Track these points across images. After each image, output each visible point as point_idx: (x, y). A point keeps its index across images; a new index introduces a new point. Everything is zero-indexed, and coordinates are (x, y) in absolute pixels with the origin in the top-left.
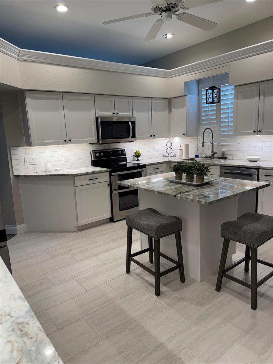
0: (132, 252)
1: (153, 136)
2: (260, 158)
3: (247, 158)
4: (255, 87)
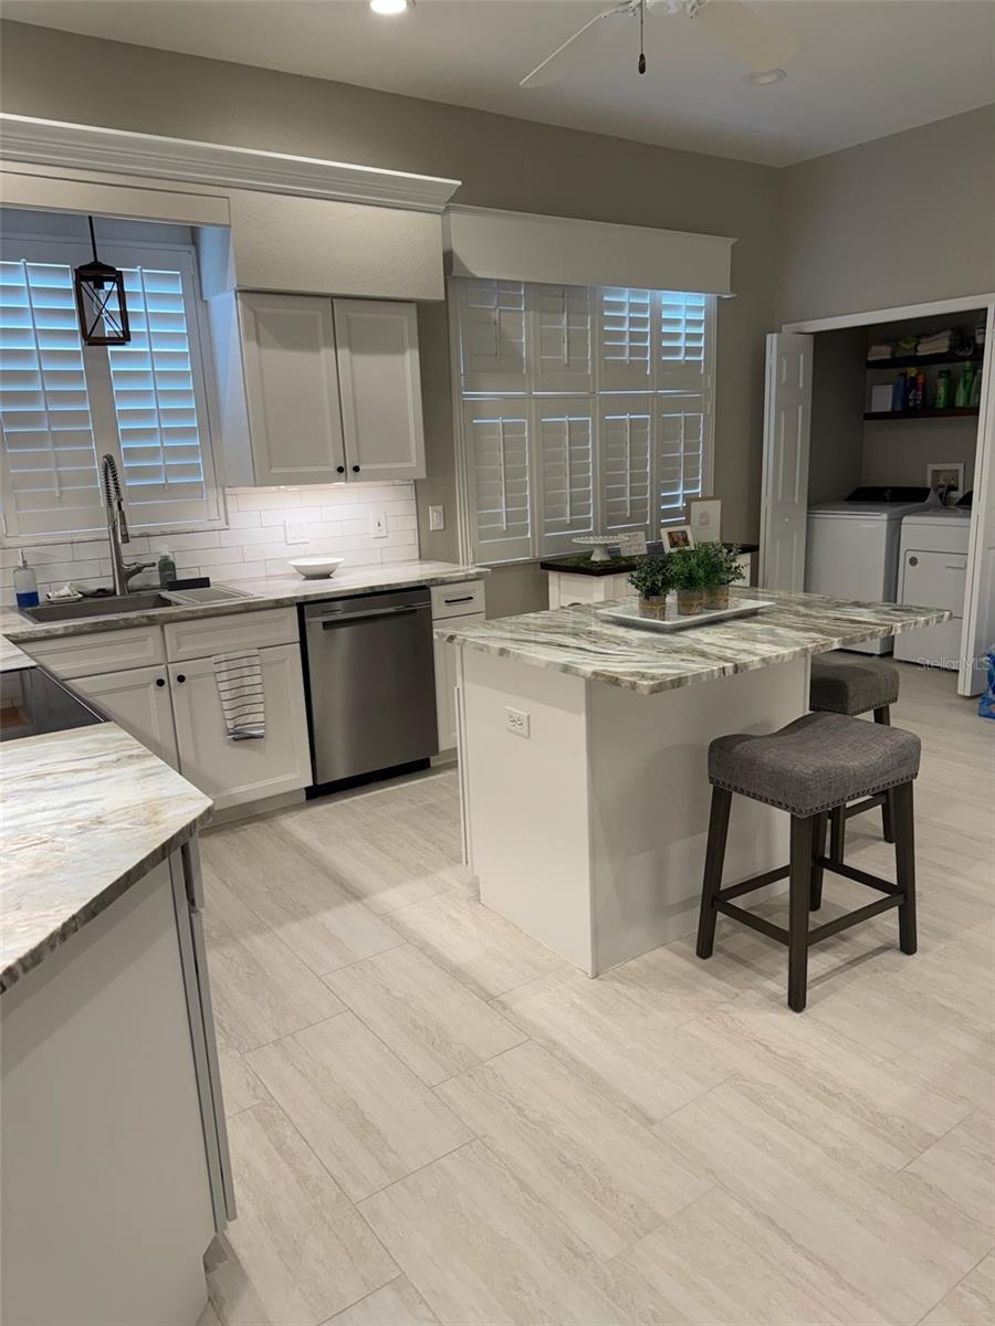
2: (338, 563)
3: (295, 567)
4: (318, 311)
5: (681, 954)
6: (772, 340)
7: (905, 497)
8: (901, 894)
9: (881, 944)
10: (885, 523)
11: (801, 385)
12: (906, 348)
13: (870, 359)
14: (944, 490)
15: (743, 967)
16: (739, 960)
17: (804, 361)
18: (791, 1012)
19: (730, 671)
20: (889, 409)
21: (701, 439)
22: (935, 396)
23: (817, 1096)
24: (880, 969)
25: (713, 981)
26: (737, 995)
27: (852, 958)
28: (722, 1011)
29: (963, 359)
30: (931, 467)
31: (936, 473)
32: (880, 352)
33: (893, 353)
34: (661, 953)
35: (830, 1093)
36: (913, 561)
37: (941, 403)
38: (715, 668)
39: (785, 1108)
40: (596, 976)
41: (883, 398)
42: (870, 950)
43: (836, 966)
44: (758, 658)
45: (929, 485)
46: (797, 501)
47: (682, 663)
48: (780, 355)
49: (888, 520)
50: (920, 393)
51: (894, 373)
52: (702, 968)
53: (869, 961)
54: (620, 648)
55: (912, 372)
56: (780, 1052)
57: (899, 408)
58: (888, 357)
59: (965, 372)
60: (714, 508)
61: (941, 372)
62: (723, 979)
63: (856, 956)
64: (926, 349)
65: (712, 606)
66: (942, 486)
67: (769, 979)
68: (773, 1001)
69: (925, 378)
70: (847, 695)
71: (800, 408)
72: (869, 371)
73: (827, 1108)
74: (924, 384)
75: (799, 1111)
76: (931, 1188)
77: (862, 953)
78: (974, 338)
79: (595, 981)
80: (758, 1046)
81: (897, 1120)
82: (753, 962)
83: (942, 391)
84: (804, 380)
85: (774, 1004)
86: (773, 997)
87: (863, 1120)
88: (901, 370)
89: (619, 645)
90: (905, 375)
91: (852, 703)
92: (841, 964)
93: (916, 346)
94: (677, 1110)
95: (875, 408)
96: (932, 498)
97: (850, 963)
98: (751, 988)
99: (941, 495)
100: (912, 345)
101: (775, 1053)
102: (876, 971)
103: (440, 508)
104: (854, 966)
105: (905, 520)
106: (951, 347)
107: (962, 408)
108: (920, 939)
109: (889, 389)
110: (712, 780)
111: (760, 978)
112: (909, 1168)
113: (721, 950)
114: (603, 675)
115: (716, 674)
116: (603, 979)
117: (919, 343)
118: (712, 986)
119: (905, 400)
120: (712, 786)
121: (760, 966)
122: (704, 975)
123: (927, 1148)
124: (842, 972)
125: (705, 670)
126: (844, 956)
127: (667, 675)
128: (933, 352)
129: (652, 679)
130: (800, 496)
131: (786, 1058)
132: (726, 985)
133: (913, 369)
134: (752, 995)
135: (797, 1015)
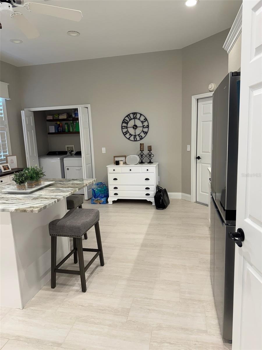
5: (47, 290)
6: (23, 113)
7: (62, 154)
8: (99, 251)
9: (95, 266)
10: (59, 160)
11: (32, 125)
12: (56, 117)
13: (47, 119)
14: (71, 151)
15: (65, 286)
16: (64, 284)
17: (32, 118)
18: (83, 293)
19: (57, 201)
20: (54, 132)
21: (6, 139)
22: (65, 129)
23: (100, 312)
24: (98, 272)
25: (59, 293)
26: (68, 295)
27: (91, 272)
28: (66, 301)
29: (70, 120)
30: (67, 146)
31: (68, 147)
32: (50, 117)
33: (53, 118)
34: (41, 292)
35: (103, 310)
36: (68, 169)
37: (67, 130)
38: (53, 201)
39: (94, 320)
40: (23, 308)
41: (52, 129)
42: (94, 268)
43: (88, 276)
44: (62, 197)
45: (67, 151)
46: (35, 156)
47: (42, 202)
48: (26, 116)
49: (60, 159)
50: (61, 128)
51: (54, 123)
52: (54, 291)
53: (95, 271)
54: (17, 201)
55: (58, 123)
56: (85, 305)
57: (57, 131)
58: (52, 119)
59: (71, 123)
60: (14, 158)
61: (65, 123)
62: (61, 292)
63: (92, 271)
64: (61, 117)
65: (38, 185)
66: (69, 151)
67: (74, 286)
68: (77, 292)
69: (62, 124)
70: (74, 203)
71: (33, 131)
72: (47, 122)
73: (103, 314)
74: (62, 126)
75: (98, 319)
76: (134, 322)
77: (93, 270)
78: (72, 116)
79: (23, 310)
80: (79, 306)
81: (120, 309)
82: (67, 284)
83: (66, 127)
84: (32, 124)
85: (78, 293)
86: (77, 291)
87: (113, 313)
88: (56, 122)
89: (17, 200)
90: (57, 123)
91: (75, 206)
92: (89, 275)
93: (59, 117)
94: (66, 337)
95: (50, 132)
96: (68, 154)
97: (91, 274)
98: (70, 291)
99: (70, 153)
100: (58, 116)
101: (85, 306)
102: (98, 273)
104: (92, 274)
105: (64, 159)
106: (67, 117)
107: (72, 132)
108: (105, 261)
109: (53, 127)
110: (50, 235)
111: (71, 287)
112: (128, 320)
113: (58, 284)
114: (19, 210)
115: (54, 203)
116: (26, 308)
117: (59, 116)
118: (60, 295)
119: (58, 130)
120: (51, 236)
121: (70, 284)
122: (56, 293)
123: (129, 312)
124: (90, 277)
125: (51, 202)
126: (89, 272)
127: (41, 206)
128: (63, 118)
129: (37, 208)
130: (36, 154)
131: (87, 306)
132: (63, 293)
133: (59, 122)
134: (71, 293)
135: (85, 293)
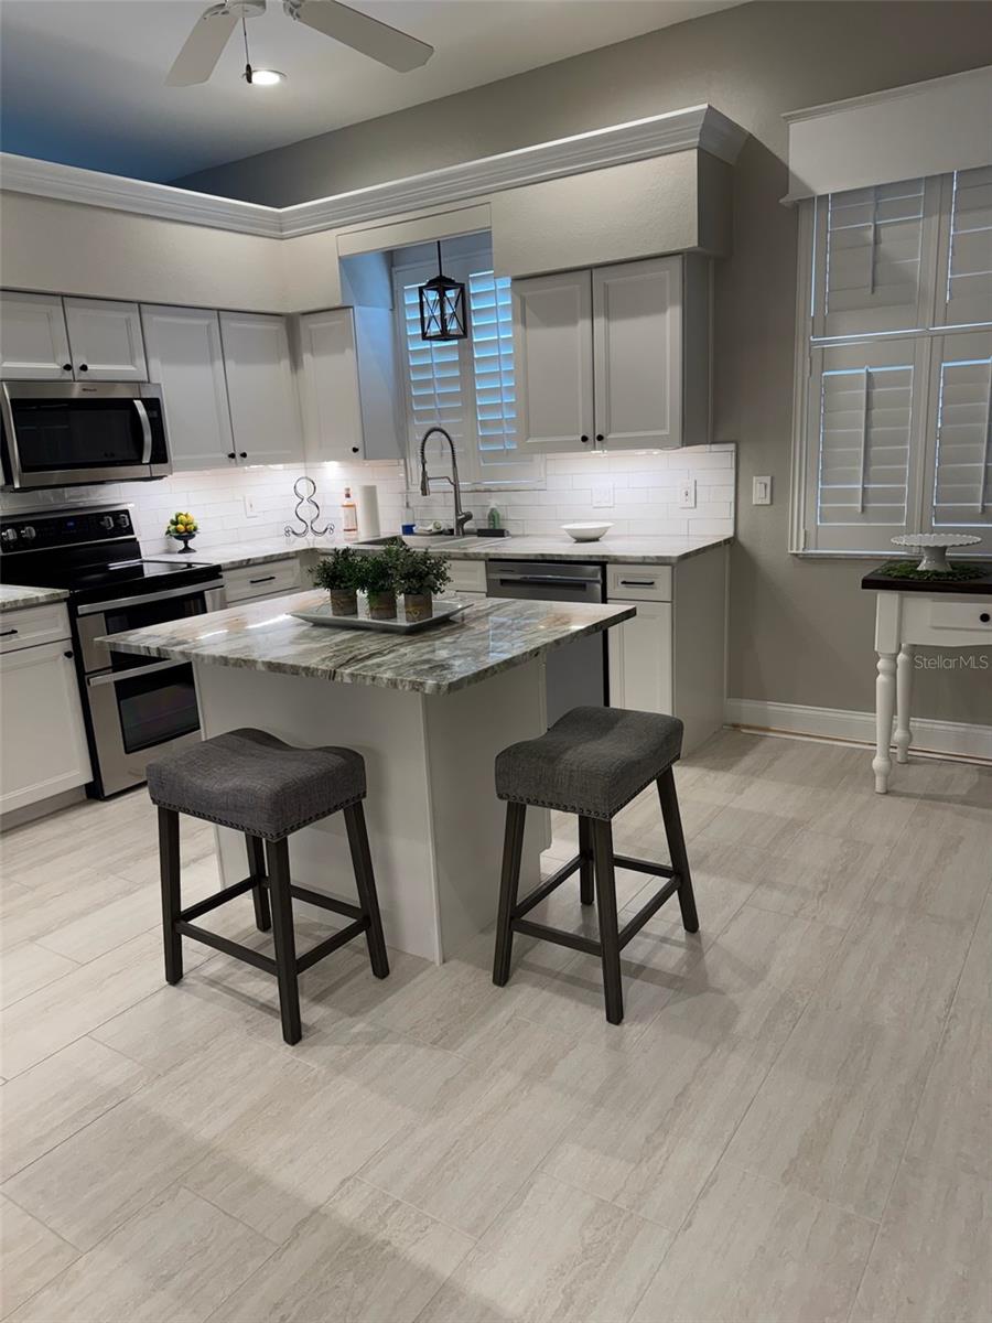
0: (185, 905)
1: (238, 456)
2: (606, 529)
3: (567, 530)
4: (577, 286)
103: (767, 480)
